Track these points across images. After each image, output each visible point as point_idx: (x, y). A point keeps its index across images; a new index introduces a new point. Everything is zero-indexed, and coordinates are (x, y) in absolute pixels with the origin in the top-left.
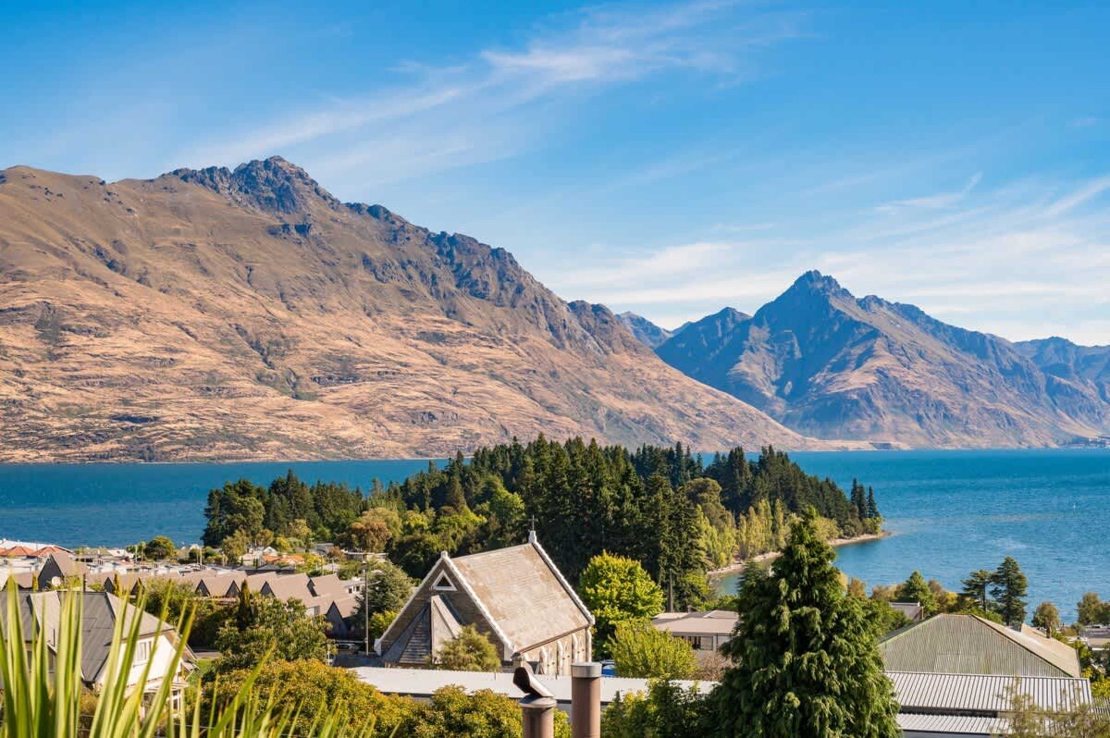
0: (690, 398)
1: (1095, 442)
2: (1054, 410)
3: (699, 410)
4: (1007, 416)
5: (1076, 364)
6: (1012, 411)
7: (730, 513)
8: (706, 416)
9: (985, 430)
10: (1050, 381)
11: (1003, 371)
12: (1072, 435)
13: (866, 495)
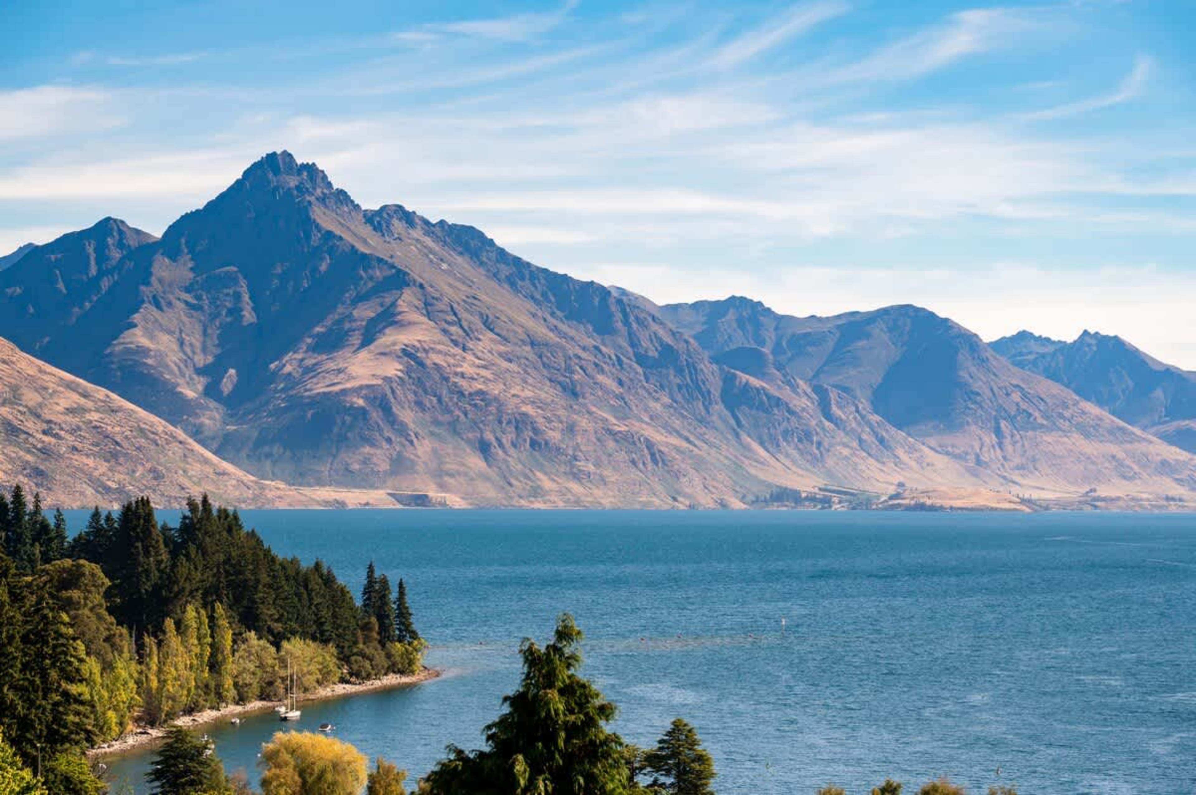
0: (31, 398)
1: (812, 499)
2: (737, 435)
3: (49, 422)
4: (650, 445)
5: (778, 349)
6: (658, 437)
7: (124, 631)
8: (62, 433)
9: (607, 472)
10: (729, 380)
11: (641, 359)
12: (769, 485)
13: (393, 595)
